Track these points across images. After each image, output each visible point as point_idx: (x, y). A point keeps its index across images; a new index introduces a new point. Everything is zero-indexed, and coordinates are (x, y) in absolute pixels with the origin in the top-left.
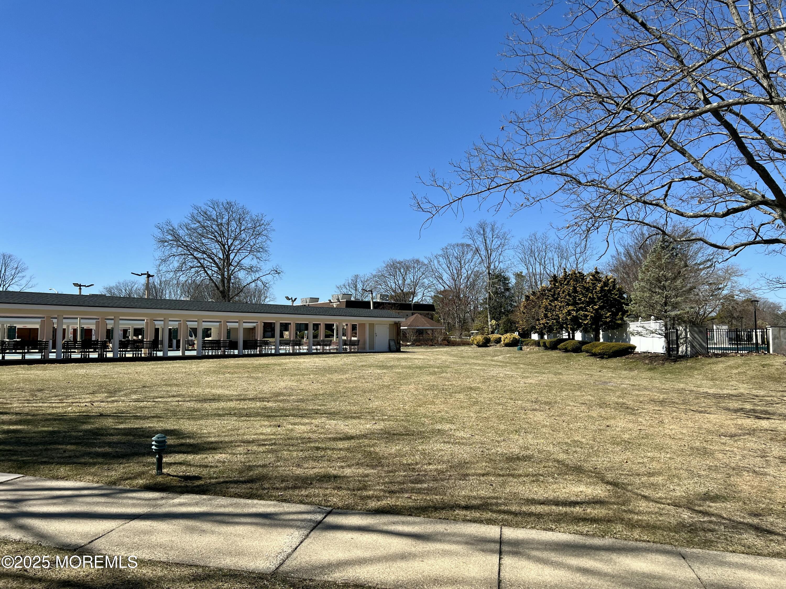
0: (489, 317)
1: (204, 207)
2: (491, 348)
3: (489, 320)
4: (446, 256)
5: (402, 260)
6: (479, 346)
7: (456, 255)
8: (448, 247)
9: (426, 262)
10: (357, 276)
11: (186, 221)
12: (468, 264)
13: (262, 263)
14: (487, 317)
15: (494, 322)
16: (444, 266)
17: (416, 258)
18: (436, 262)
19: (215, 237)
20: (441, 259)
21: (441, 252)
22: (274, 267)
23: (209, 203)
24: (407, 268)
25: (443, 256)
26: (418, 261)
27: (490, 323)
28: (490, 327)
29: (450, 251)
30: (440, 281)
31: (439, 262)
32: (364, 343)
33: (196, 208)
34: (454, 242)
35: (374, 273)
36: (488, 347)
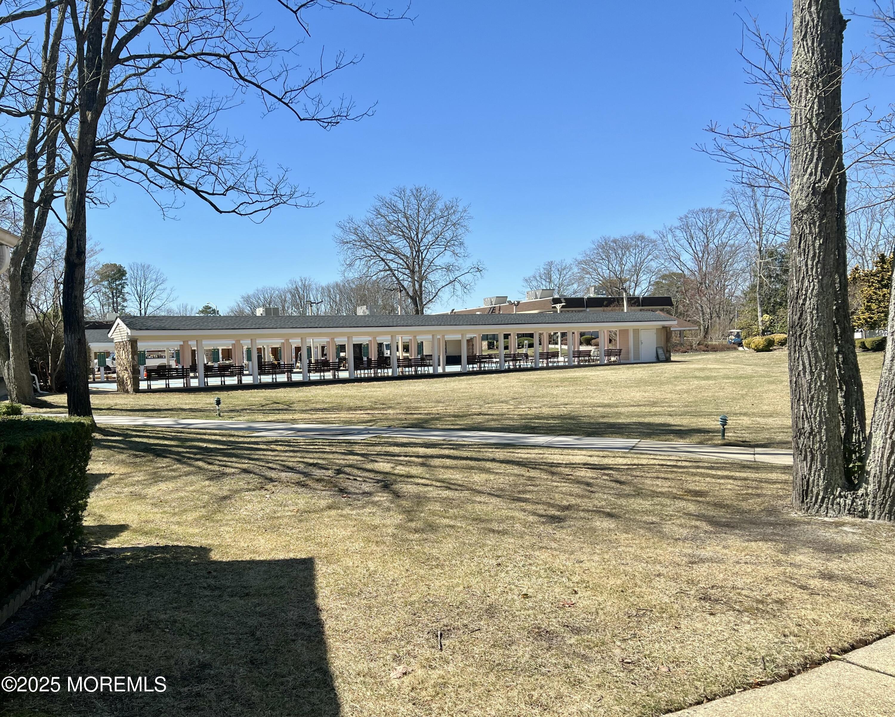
0: (759, 309)
1: (388, 197)
2: (775, 352)
3: (759, 314)
4: (686, 228)
5: (618, 237)
6: (758, 350)
7: (700, 224)
8: (689, 216)
9: (654, 237)
10: (551, 264)
11: (369, 215)
12: (718, 238)
13: (461, 261)
14: (755, 310)
15: (766, 317)
16: (684, 242)
17: (639, 232)
18: (670, 237)
19: (402, 232)
20: (678, 233)
21: (678, 223)
22: (475, 263)
23: (395, 191)
24: (627, 247)
25: (681, 228)
26: (642, 238)
27: (760, 319)
28: (760, 324)
29: (692, 220)
30: (677, 263)
31: (674, 236)
32: (628, 352)
33: (381, 199)
34: (697, 209)
35: (580, 258)
36: (771, 351)
